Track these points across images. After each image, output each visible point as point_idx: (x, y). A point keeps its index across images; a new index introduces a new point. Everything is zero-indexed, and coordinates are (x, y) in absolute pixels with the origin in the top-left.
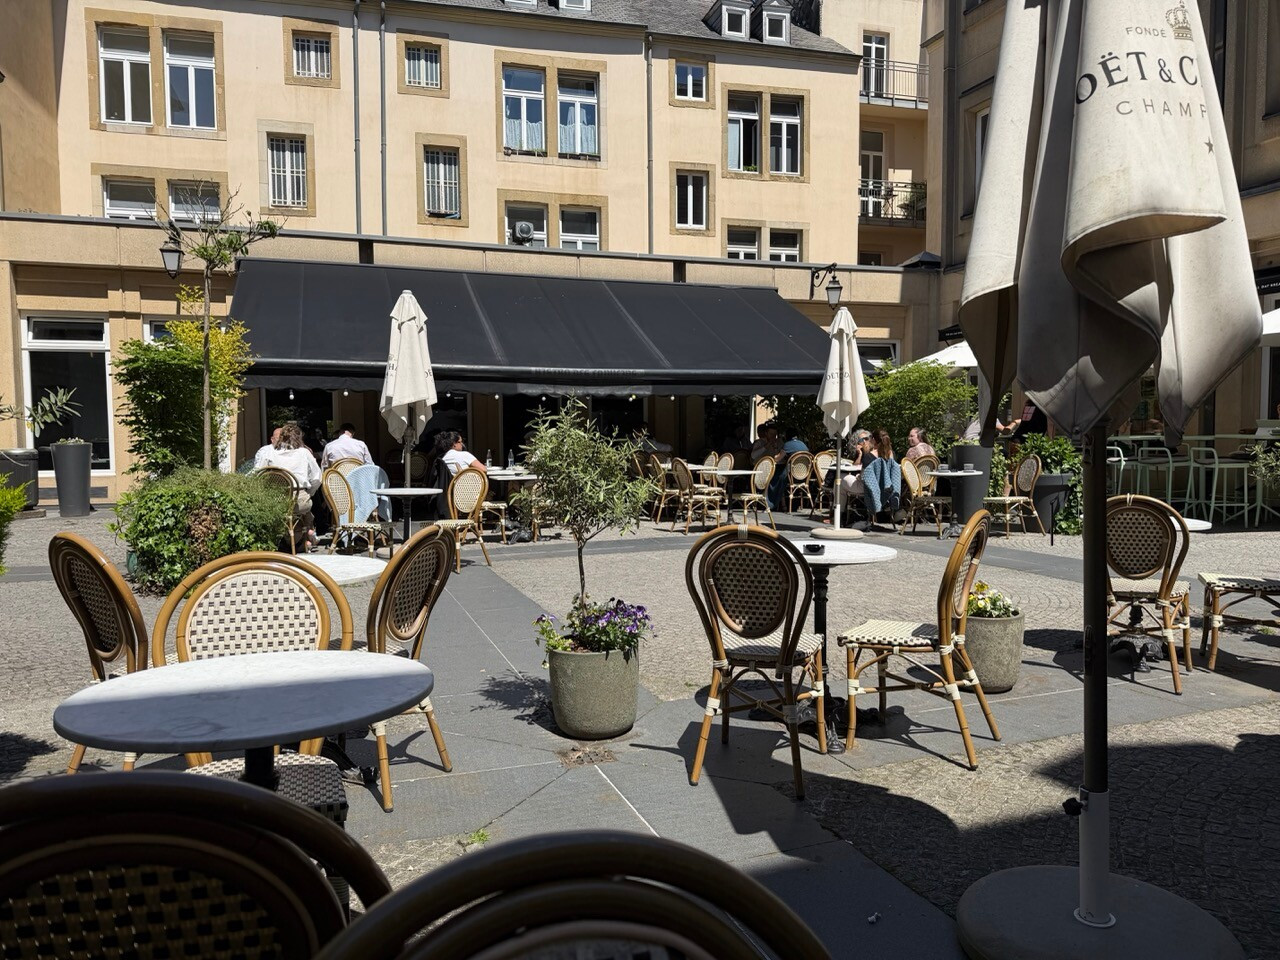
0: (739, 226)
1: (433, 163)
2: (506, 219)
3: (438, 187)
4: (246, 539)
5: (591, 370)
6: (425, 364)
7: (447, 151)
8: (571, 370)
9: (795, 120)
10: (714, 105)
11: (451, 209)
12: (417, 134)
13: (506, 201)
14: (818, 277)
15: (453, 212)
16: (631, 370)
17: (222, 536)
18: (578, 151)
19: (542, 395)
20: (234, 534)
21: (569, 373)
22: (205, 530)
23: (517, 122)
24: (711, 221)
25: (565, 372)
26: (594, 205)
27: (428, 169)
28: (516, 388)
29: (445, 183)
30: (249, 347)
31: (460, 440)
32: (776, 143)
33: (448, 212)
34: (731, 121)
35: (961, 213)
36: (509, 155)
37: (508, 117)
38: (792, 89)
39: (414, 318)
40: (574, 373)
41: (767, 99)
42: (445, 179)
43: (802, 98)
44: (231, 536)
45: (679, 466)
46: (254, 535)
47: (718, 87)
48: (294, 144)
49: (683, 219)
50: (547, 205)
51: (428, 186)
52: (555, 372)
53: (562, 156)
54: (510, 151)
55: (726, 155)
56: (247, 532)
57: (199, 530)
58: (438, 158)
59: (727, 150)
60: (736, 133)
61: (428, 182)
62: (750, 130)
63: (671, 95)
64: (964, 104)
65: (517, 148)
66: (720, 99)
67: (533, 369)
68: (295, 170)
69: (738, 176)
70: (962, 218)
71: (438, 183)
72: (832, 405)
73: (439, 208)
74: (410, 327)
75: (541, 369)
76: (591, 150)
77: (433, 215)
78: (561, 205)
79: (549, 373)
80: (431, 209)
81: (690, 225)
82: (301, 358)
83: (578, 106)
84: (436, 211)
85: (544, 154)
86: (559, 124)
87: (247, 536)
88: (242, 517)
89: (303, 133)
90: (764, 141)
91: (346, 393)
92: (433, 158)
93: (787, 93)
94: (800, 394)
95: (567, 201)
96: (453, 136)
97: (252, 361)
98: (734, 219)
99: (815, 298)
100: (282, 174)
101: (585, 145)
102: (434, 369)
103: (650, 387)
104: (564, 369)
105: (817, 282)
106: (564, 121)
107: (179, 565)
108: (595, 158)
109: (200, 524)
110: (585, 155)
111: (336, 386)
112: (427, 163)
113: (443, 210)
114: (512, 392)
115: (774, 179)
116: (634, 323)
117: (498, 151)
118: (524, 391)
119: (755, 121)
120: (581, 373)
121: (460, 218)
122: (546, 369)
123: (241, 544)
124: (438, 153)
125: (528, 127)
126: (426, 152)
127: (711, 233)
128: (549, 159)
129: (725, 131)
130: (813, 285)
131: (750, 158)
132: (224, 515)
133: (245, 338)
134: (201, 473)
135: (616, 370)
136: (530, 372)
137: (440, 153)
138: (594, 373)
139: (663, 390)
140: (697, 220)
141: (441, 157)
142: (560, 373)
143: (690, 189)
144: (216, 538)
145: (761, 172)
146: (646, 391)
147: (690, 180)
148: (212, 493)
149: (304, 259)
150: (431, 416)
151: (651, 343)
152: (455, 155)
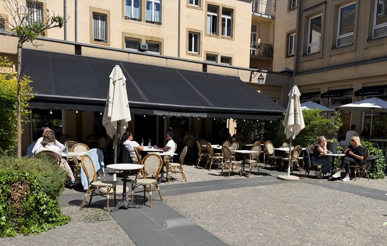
0: (210, 54)
1: (96, 19)
2: (125, 44)
3: (98, 29)
4: (45, 199)
5: (184, 106)
6: (126, 102)
7: (102, 15)
8: (176, 105)
9: (230, 18)
10: (203, 9)
11: (103, 38)
12: (90, 7)
13: (125, 37)
14: (254, 74)
15: (104, 39)
16: (200, 107)
17: (31, 199)
18: (153, 21)
19: (164, 116)
20: (38, 197)
21: (175, 107)
22: (20, 195)
23: (130, 7)
24: (201, 51)
25: (174, 107)
26: (159, 41)
27: (94, 21)
28: (153, 112)
29: (101, 28)
30: (32, 89)
31: (131, 135)
32: (223, 25)
33: (102, 39)
34: (208, 15)
35: (302, 54)
36: (127, 19)
37: (127, 5)
38: (230, 6)
39: (121, 79)
40: (177, 107)
41: (221, 8)
42: (101, 26)
43: (233, 10)
44: (36, 198)
45: (208, 145)
46: (50, 196)
47: (204, 2)
48: (38, 6)
49: (190, 49)
50: (141, 40)
51: (94, 29)
52: (169, 106)
53: (147, 22)
54: (127, 18)
55: (206, 27)
56: (45, 195)
57: (16, 196)
58: (98, 18)
59: (207, 26)
60: (209, 20)
61: (94, 27)
62: (214, 19)
63: (187, 3)
64: (305, 14)
65: (130, 17)
66: (205, 7)
67: (160, 104)
68: (38, 17)
69: (210, 36)
70: (302, 56)
71: (98, 28)
72: (291, 126)
73: (98, 37)
74: (119, 83)
75: (164, 105)
76: (158, 21)
77: (96, 40)
78: (146, 40)
79: (167, 106)
80: (95, 38)
81: (193, 52)
82: (56, 95)
83: (153, 3)
84: (97, 38)
85: (140, 20)
86: (146, 10)
87: (46, 197)
88: (43, 187)
89: (42, 1)
90: (219, 24)
91: (77, 112)
92: (96, 17)
93: (228, 7)
94: (261, 119)
95: (149, 39)
96: (105, 10)
97: (33, 95)
98: (208, 51)
99: (252, 82)
100: (32, 18)
101: (156, 18)
102: (130, 104)
103: (206, 114)
104: (173, 105)
105: (253, 76)
106: (148, 8)
107: (4, 217)
108: (159, 23)
109: (17, 192)
110: (156, 22)
111: (72, 108)
112: (94, 19)
113: (100, 38)
114: (151, 114)
115: (223, 38)
116: (194, 87)
117: (122, 17)
118: (156, 114)
119: (216, 16)
120: (180, 107)
121: (107, 42)
122: (166, 105)
123: (42, 202)
124: (98, 16)
125: (134, 9)
126: (94, 15)
127: (200, 55)
128: (142, 22)
129: (206, 19)
130: (251, 77)
131: (214, 29)
132: (32, 186)
133: (30, 84)
134: (16, 160)
135: (194, 107)
136: (159, 106)
137: (99, 16)
138: (185, 107)
139: (212, 115)
140: (195, 51)
141: (100, 17)
142: (171, 107)
143: (193, 38)
144: (27, 200)
145: (218, 35)
146: (205, 115)
147: (193, 35)
148: (24, 173)
149: (50, 51)
150: (128, 126)
151: (203, 96)
152: (105, 17)
